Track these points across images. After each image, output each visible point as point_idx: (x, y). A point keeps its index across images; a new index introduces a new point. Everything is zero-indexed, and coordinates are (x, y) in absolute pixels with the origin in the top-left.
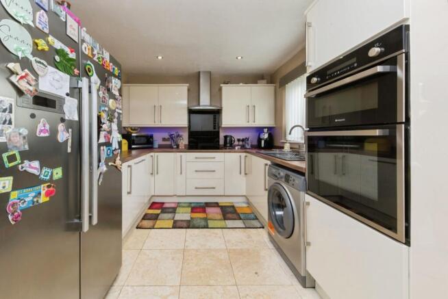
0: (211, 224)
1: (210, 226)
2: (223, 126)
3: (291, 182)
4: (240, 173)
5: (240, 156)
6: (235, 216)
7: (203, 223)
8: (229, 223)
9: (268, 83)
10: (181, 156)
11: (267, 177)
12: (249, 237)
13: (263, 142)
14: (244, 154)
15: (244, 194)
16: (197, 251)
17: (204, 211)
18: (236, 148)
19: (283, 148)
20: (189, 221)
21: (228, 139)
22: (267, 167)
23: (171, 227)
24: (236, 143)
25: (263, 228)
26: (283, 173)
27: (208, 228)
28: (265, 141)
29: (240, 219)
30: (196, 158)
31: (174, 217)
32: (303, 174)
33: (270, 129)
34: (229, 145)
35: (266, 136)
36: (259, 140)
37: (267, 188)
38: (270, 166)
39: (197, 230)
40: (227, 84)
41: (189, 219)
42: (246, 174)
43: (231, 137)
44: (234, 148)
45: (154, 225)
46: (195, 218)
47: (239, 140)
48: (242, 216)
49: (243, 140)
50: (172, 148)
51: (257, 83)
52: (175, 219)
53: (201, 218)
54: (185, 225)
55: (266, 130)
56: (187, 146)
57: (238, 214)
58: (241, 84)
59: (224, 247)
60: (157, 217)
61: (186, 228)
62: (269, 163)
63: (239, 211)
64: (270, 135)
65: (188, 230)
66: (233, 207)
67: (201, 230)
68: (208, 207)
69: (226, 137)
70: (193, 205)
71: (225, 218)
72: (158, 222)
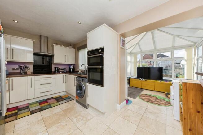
0: (52, 105)
1: (52, 106)
2: (54, 63)
3: (83, 81)
4: (63, 82)
5: (63, 76)
6: (62, 99)
7: (48, 106)
8: (60, 103)
9: (73, 48)
10: (31, 78)
11: (75, 81)
12: (69, 104)
13: (71, 70)
14: (65, 75)
15: (65, 91)
16: (50, 116)
17: (47, 102)
18: (61, 72)
19: (78, 71)
20: (40, 108)
21: (56, 69)
22: (75, 78)
23: (30, 114)
24: (60, 70)
25: (73, 99)
26: (81, 79)
27: (51, 107)
28: (72, 69)
29: (65, 100)
30: (41, 78)
31: (30, 110)
32: (86, 78)
33: (73, 65)
34: (57, 71)
35: (72, 68)
36: (70, 69)
37: (75, 85)
38: (76, 78)
39: (46, 110)
40: (56, 44)
41: (40, 107)
42: (66, 82)
43: (58, 68)
44: (60, 72)
45: (17, 118)
46: (43, 106)
47: (61, 69)
48: (65, 99)
49: (63, 69)
50: (21, 74)
51: (68, 47)
52: (31, 110)
53: (46, 105)
54: (38, 110)
55: (72, 65)
56: (32, 73)
57: (63, 99)
58: (62, 46)
59: (61, 110)
60: (17, 114)
61: (40, 111)
62: (76, 76)
63: (63, 97)
64: (74, 67)
65: (41, 112)
66: (60, 97)
67: (48, 109)
68: (48, 100)
69: (55, 68)
70: (39, 102)
71: (58, 101)
72: (18, 116)
